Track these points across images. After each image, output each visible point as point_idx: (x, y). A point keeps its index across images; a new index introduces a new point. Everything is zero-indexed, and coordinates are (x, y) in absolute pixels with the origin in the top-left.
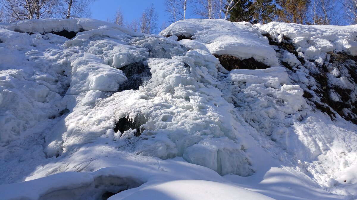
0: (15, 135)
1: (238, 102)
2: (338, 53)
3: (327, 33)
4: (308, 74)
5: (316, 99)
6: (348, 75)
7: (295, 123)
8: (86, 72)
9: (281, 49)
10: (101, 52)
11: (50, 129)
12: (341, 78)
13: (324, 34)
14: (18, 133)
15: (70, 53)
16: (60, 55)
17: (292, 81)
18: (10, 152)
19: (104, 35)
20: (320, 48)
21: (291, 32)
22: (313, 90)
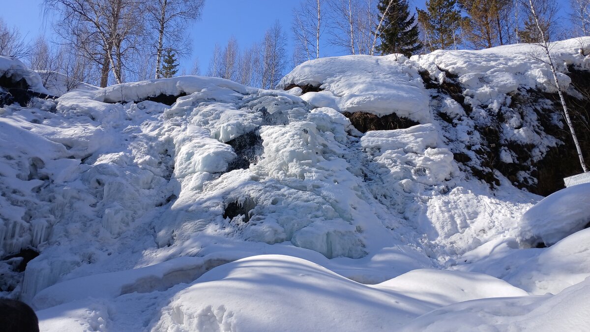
0: (125, 226)
1: (369, 174)
2: (528, 91)
3: (515, 62)
4: (473, 127)
5: (474, 162)
6: (536, 123)
7: (434, 196)
8: (191, 151)
9: (439, 94)
10: (206, 123)
11: (158, 218)
12: (521, 130)
13: (510, 63)
14: (128, 224)
15: (172, 127)
16: (161, 130)
17: (446, 140)
18: (122, 244)
19: (209, 98)
20: (497, 87)
21: (460, 66)
22: (474, 151)
